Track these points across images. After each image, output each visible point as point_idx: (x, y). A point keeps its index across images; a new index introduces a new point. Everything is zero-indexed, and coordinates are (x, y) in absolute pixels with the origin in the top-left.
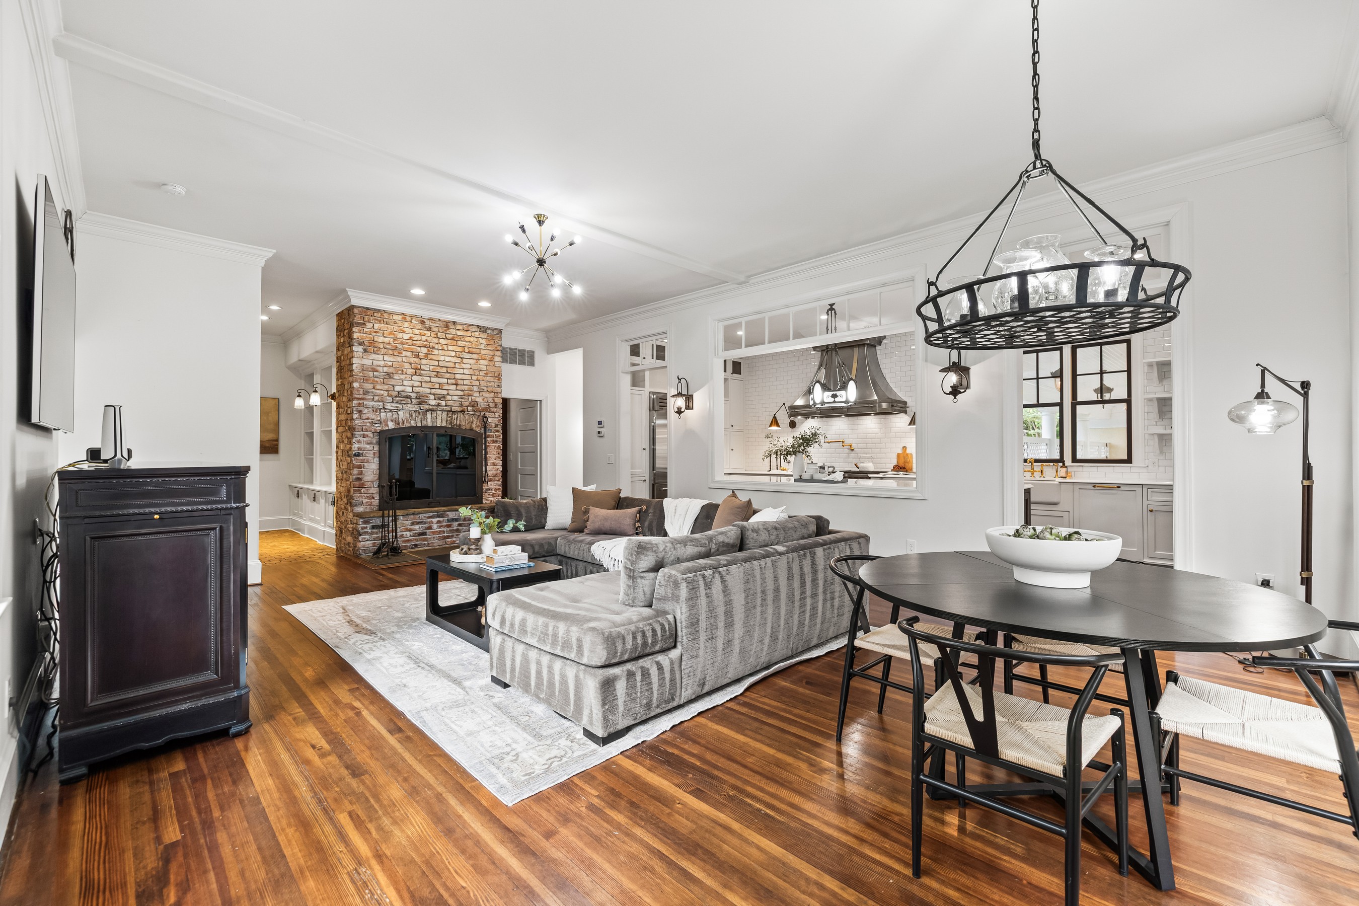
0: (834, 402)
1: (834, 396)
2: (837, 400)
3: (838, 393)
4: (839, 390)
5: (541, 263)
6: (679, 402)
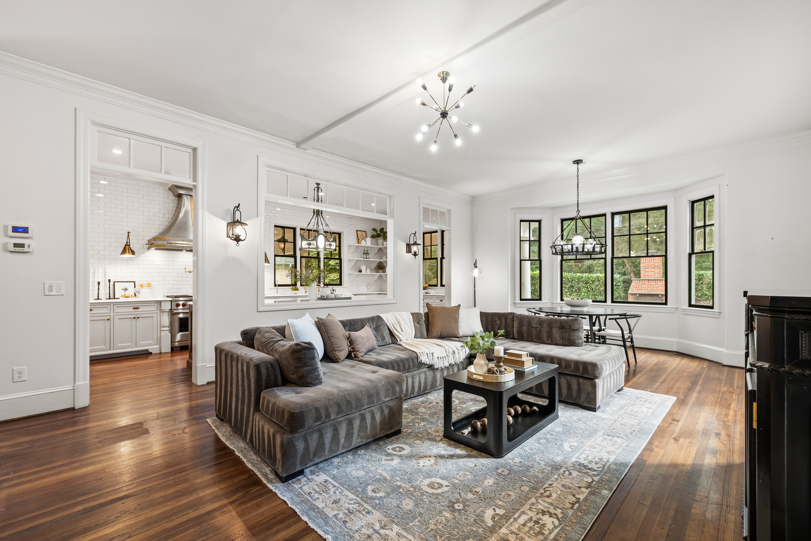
0: (309, 248)
1: (309, 244)
2: (311, 247)
3: (312, 242)
4: (312, 240)
5: (444, 115)
6: (239, 230)
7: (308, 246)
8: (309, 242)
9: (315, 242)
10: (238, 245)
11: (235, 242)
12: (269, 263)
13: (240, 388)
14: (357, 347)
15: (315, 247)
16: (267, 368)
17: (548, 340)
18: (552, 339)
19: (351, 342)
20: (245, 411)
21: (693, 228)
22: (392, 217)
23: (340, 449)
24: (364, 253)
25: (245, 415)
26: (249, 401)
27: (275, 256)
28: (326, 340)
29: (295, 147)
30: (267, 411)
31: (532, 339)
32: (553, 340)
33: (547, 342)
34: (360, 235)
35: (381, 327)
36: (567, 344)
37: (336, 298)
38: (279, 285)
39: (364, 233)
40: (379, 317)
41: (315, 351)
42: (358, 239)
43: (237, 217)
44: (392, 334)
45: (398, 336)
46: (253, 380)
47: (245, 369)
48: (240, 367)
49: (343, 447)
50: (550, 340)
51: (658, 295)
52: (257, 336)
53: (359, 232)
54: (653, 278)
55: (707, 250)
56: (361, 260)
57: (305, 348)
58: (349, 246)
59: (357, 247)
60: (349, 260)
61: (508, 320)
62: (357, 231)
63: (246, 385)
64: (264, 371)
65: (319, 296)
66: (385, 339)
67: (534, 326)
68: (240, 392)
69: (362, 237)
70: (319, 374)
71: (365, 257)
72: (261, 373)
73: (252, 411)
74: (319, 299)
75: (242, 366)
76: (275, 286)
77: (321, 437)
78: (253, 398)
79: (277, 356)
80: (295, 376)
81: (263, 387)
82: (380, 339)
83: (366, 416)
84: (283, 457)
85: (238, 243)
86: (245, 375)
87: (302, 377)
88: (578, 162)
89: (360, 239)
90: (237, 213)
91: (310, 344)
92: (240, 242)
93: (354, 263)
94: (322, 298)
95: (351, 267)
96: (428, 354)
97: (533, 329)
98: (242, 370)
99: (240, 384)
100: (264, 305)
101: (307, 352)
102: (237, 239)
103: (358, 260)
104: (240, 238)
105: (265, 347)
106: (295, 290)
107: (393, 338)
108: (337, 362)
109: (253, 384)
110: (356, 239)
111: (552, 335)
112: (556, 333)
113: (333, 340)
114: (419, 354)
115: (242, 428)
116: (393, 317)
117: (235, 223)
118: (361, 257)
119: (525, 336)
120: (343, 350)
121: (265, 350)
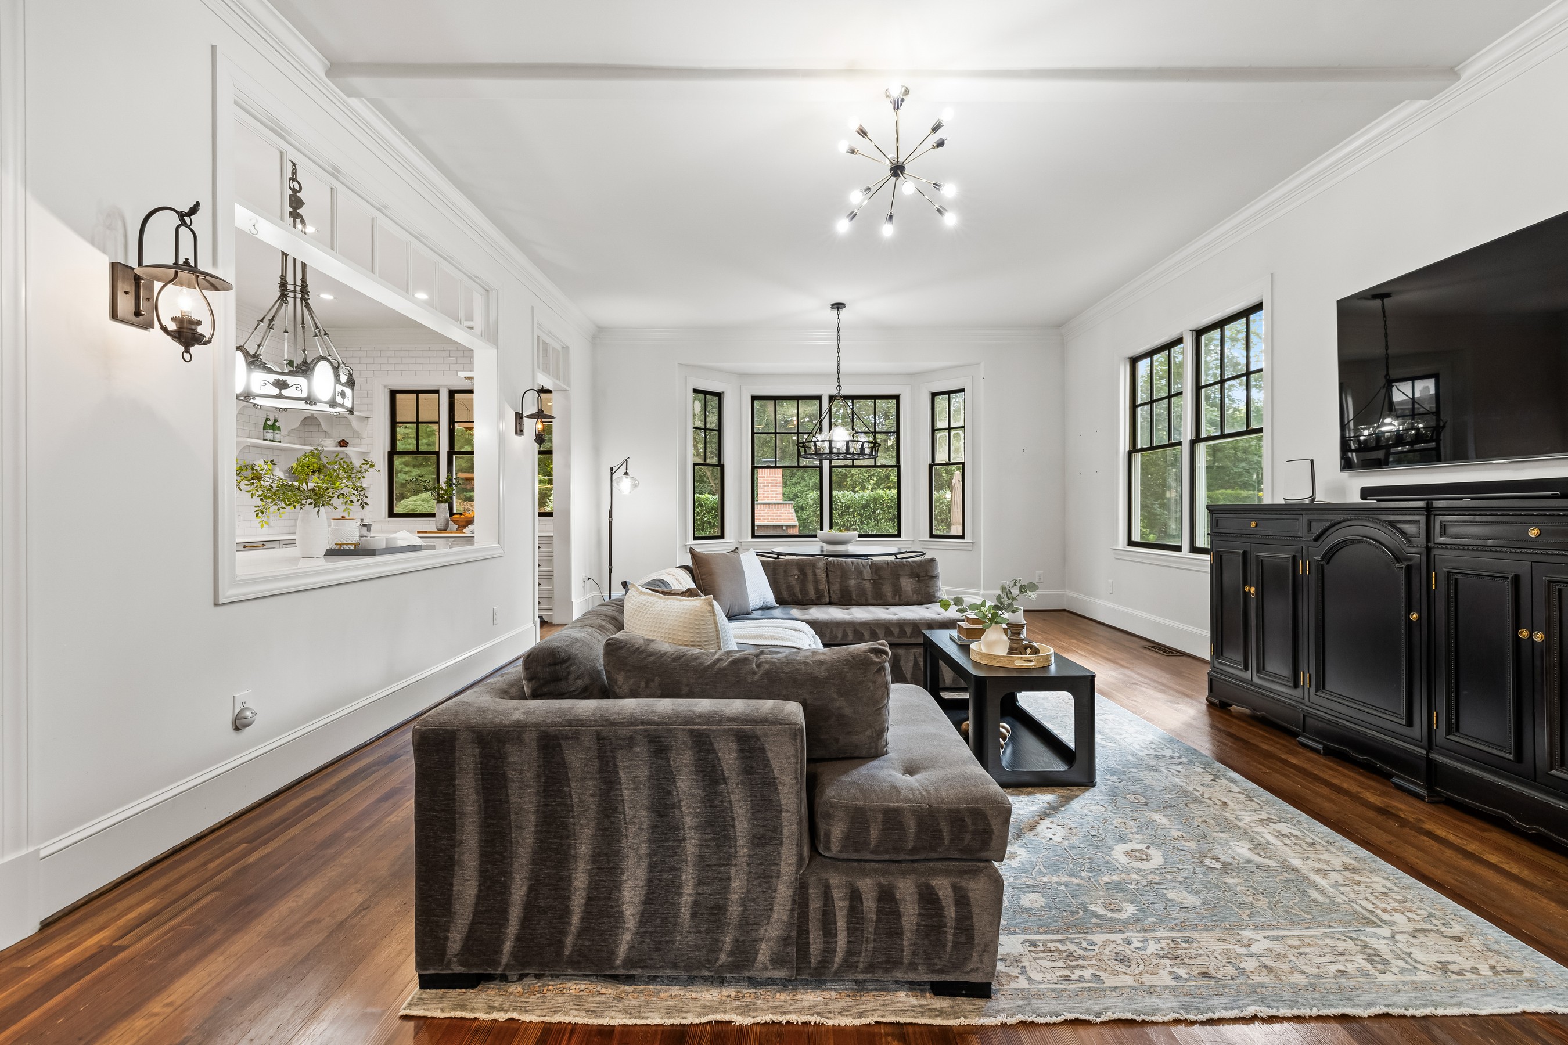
5: (897, 170)
6: (188, 300)
8: (282, 378)
10: (187, 356)
11: (177, 346)
17: (894, 597)
18: (900, 596)
21: (933, 430)
29: (322, 74)
31: (867, 600)
32: (903, 597)
33: (893, 601)
36: (923, 600)
43: (185, 252)
50: (897, 597)
51: (782, 526)
54: (774, 501)
55: (952, 461)
61: (818, 571)
65: (332, 546)
67: (866, 578)
74: (330, 553)
85: (187, 351)
88: (838, 306)
90: (185, 237)
97: (864, 582)
100: (234, 579)
102: (189, 337)
111: (901, 588)
112: (907, 584)
117: (176, 270)
119: (854, 596)
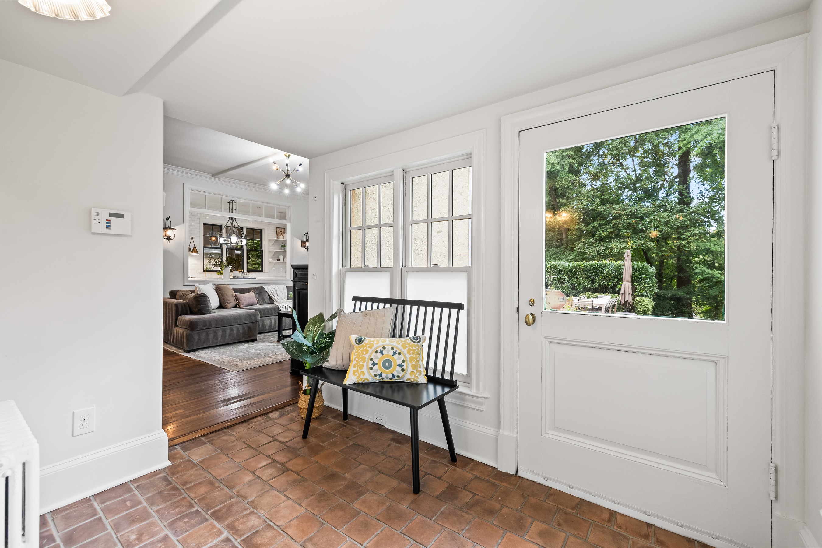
2: (226, 242)
5: (288, 176)
6: (169, 233)
7: (224, 242)
8: (225, 239)
9: (229, 240)
10: (169, 242)
11: (167, 240)
12: (197, 253)
13: (168, 318)
14: (241, 302)
15: (229, 242)
16: (182, 306)
19: (237, 299)
20: (170, 328)
22: (290, 222)
23: (218, 343)
24: (282, 246)
25: (170, 330)
26: (172, 323)
27: (204, 247)
28: (220, 297)
29: (211, 177)
30: (181, 324)
34: (279, 231)
35: (263, 293)
37: (244, 278)
38: (207, 271)
39: (283, 229)
40: (262, 288)
41: (207, 298)
42: (277, 235)
43: (169, 224)
44: (270, 298)
45: (274, 299)
46: (174, 312)
47: (170, 308)
48: (167, 307)
49: (220, 342)
52: (178, 293)
53: (278, 229)
56: (280, 251)
57: (201, 296)
58: (269, 240)
59: (276, 240)
60: (270, 251)
62: (276, 228)
63: (170, 315)
64: (180, 307)
66: (264, 300)
68: (168, 320)
69: (280, 233)
70: (209, 309)
71: (283, 249)
72: (178, 308)
73: (173, 327)
74: (231, 279)
75: (169, 307)
76: (204, 271)
77: (207, 334)
78: (174, 321)
79: (187, 301)
80: (196, 309)
81: (180, 313)
82: (261, 300)
83: (234, 329)
84: (187, 341)
86: (170, 310)
87: (200, 310)
89: (279, 235)
90: (169, 222)
91: (204, 294)
92: (170, 241)
93: (273, 254)
94: (234, 278)
95: (271, 256)
96: (286, 307)
98: (169, 308)
99: (168, 316)
100: (188, 281)
101: (202, 298)
102: (169, 238)
103: (276, 251)
104: (171, 238)
105: (181, 298)
106: (220, 274)
107: (271, 300)
108: (226, 309)
109: (174, 314)
110: (275, 235)
113: (224, 297)
114: (279, 306)
115: (168, 338)
116: (272, 288)
117: (166, 228)
118: (280, 249)
120: (231, 302)
121: (182, 299)
